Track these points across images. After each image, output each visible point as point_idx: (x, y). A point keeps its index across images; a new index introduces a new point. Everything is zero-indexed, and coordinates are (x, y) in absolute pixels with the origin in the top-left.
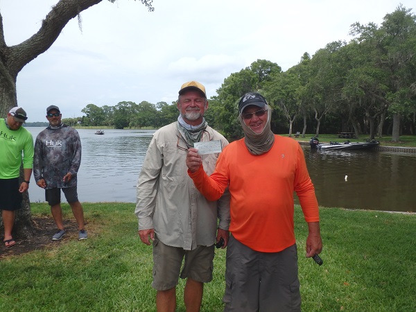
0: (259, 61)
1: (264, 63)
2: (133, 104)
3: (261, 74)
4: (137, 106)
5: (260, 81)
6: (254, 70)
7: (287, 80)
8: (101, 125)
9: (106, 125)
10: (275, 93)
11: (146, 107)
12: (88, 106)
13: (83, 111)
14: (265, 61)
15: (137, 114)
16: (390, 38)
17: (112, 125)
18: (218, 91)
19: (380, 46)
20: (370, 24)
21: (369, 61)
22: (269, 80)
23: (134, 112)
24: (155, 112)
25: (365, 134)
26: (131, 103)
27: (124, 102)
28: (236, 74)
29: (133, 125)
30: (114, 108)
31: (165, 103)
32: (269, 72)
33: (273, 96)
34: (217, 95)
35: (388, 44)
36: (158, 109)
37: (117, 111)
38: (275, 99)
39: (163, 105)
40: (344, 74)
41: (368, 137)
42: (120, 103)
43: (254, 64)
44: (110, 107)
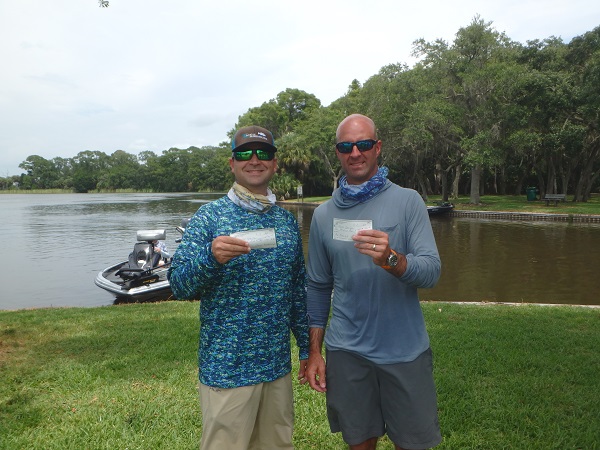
0: (288, 90)
1: (297, 95)
2: (102, 155)
3: (292, 110)
4: (108, 157)
5: (291, 120)
6: (282, 104)
7: (328, 118)
8: (52, 188)
9: (60, 187)
10: (312, 137)
11: (122, 159)
12: (30, 159)
13: (22, 166)
14: (297, 90)
15: (108, 171)
16: (465, 62)
17: (70, 186)
19: (453, 72)
20: (438, 41)
21: (439, 92)
22: (304, 118)
23: (103, 167)
24: (136, 166)
25: (436, 194)
26: (98, 153)
27: (87, 152)
28: (256, 109)
29: (103, 187)
30: (72, 161)
31: (152, 153)
32: (303, 107)
33: (308, 141)
35: (462, 70)
36: (141, 163)
37: (76, 165)
38: (312, 146)
39: (148, 155)
40: (406, 111)
41: (439, 199)
42: (81, 153)
43: (282, 96)
44: (66, 160)
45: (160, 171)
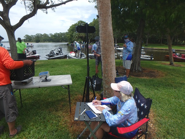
0: (80, 21)
1: (82, 22)
2: (41, 34)
6: (79, 24)
9: (33, 41)
11: (45, 35)
12: (26, 35)
13: (24, 37)
17: (35, 41)
18: (68, 30)
23: (41, 37)
24: (49, 37)
26: (40, 34)
27: (38, 34)
28: (73, 25)
29: (42, 41)
30: (35, 36)
31: (52, 34)
34: (68, 31)
36: (50, 36)
37: (36, 37)
39: (51, 34)
42: (37, 34)
44: (33, 36)
45: (54, 38)
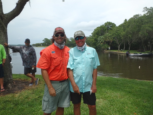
0: (107, 22)
1: (109, 23)
3: (108, 27)
5: (108, 30)
6: (106, 26)
7: (118, 29)
10: (113, 34)
12: (45, 39)
13: (43, 41)
14: (110, 22)
22: (111, 29)
24: (69, 41)
25: (148, 50)
28: (99, 27)
32: (111, 27)
33: (112, 35)
38: (113, 37)
40: (140, 27)
41: (149, 52)
43: (106, 24)
